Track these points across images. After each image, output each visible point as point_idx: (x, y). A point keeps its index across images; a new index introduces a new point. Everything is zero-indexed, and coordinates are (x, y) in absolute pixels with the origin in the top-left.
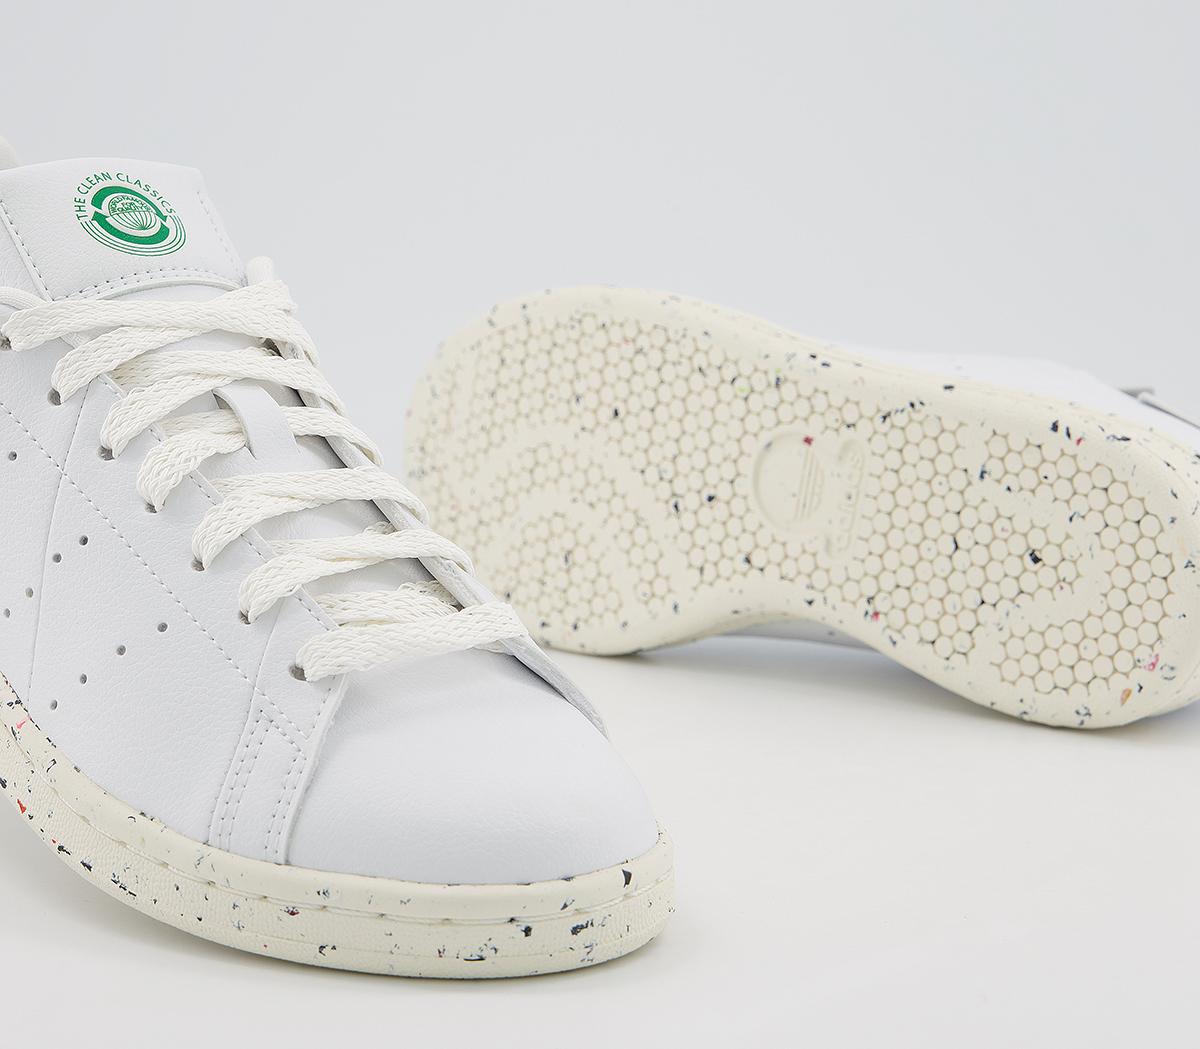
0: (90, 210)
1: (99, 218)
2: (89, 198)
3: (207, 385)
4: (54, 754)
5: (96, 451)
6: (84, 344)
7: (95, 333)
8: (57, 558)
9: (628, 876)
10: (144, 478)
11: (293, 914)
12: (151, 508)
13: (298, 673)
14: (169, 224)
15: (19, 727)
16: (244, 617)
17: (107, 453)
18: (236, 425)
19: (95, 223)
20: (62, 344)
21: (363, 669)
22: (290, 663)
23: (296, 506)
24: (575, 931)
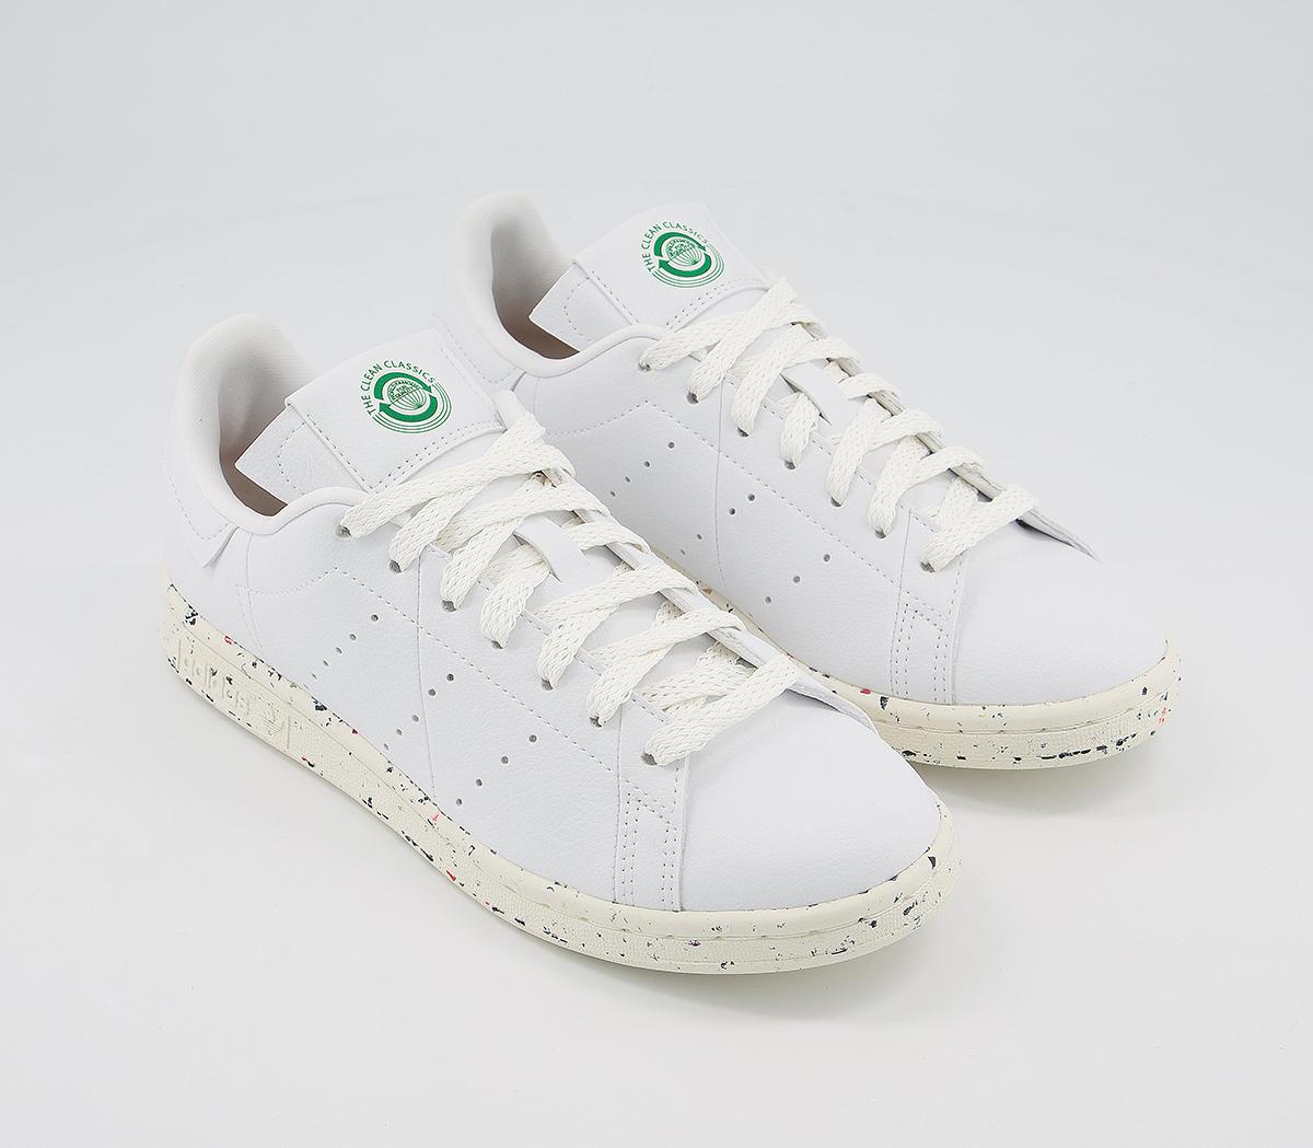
0: (376, 403)
1: (384, 408)
2: (371, 392)
3: (507, 532)
4: (470, 841)
5: (440, 606)
6: (408, 523)
7: (414, 511)
8: (432, 692)
9: (933, 860)
10: (486, 625)
11: (695, 945)
12: (497, 645)
13: (649, 759)
14: (435, 393)
15: (435, 819)
16: (595, 721)
17: (449, 605)
18: (538, 558)
19: (382, 413)
20: (392, 526)
21: (699, 749)
22: (641, 753)
23: (603, 615)
24: (906, 913)
